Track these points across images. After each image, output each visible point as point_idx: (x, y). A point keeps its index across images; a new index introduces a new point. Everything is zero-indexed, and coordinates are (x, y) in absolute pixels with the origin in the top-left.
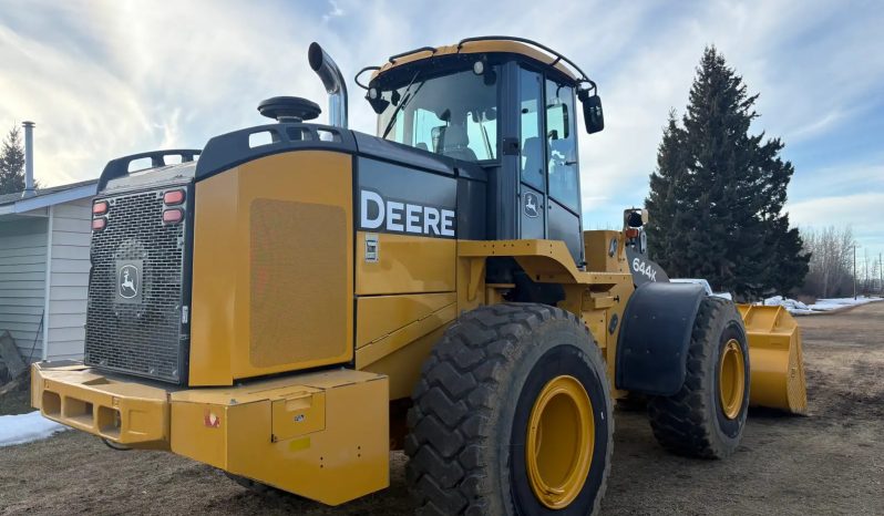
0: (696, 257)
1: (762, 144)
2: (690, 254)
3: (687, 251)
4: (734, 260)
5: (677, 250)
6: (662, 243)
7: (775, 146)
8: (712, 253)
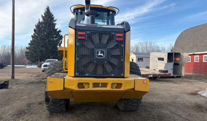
0: (45, 54)
1: (58, 30)
2: (44, 54)
3: (43, 53)
4: (53, 55)
5: (40, 53)
6: (37, 51)
7: (60, 31)
8: (48, 54)
